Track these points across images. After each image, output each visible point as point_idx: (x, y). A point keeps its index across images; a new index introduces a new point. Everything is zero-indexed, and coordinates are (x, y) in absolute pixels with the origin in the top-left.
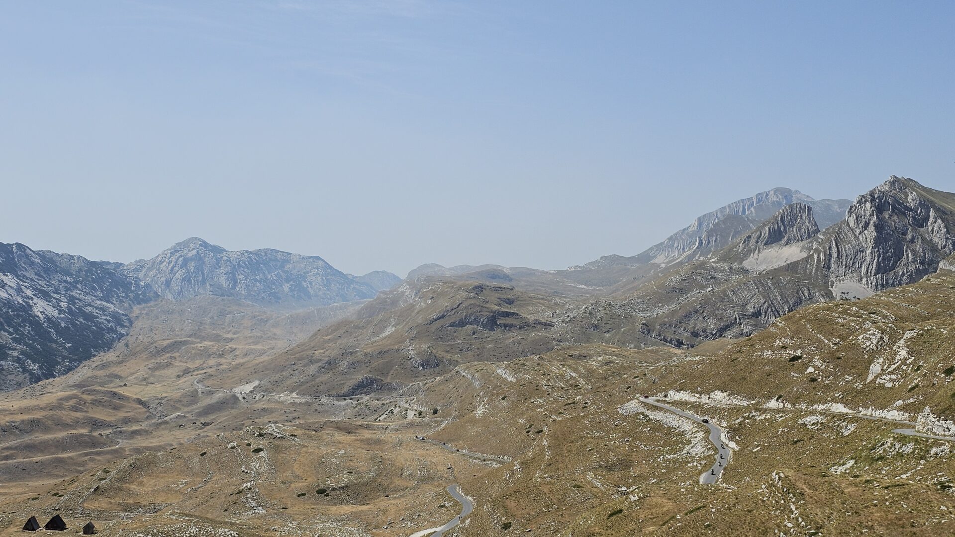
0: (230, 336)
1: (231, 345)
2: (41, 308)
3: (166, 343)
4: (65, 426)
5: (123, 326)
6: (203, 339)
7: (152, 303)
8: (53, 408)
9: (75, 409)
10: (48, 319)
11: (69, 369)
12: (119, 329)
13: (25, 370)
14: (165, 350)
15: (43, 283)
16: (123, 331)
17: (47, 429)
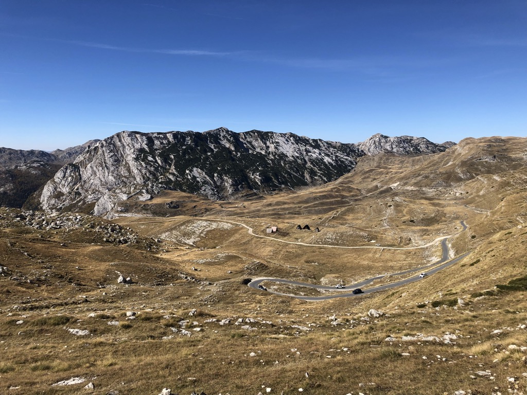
0: (390, 167)
1: (391, 170)
2: (327, 159)
3: (367, 170)
4: (333, 197)
5: (353, 165)
6: (381, 168)
7: (363, 157)
8: (330, 191)
9: (336, 192)
10: (329, 163)
11: (336, 179)
12: (352, 166)
13: (322, 179)
14: (367, 172)
15: (327, 151)
16: (353, 166)
17: (328, 198)
